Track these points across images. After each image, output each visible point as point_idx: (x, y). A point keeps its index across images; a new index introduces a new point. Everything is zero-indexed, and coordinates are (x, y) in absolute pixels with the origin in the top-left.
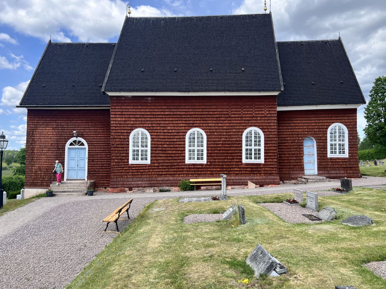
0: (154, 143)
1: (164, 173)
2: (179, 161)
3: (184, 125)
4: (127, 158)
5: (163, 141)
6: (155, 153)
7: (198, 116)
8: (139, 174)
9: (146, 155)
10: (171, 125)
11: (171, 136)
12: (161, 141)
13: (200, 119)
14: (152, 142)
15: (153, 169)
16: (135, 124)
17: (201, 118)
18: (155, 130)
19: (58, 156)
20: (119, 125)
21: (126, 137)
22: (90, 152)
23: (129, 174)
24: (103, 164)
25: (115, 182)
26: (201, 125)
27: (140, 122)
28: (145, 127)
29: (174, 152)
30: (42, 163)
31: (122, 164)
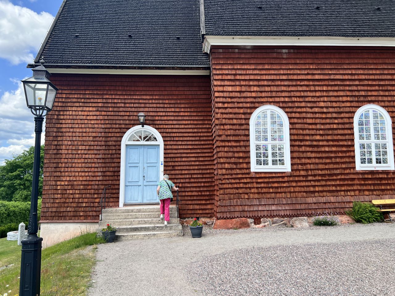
0: (295, 132)
1: (317, 189)
2: (344, 166)
3: (349, 99)
4: (247, 161)
5: (313, 129)
6: (299, 152)
7: (374, 83)
8: (271, 190)
9: (282, 155)
10: (326, 99)
11: (326, 118)
12: (309, 129)
13: (377, 88)
14: (292, 131)
15: (296, 182)
16: (260, 97)
17: (379, 85)
18: (298, 107)
19: (107, 161)
20: (229, 100)
21: (243, 122)
22: (168, 151)
23: (253, 191)
24: (191, 174)
25: (226, 208)
26: (380, 98)
27: (269, 94)
28: (279, 102)
29: (334, 149)
30: (77, 174)
31: (238, 171)
